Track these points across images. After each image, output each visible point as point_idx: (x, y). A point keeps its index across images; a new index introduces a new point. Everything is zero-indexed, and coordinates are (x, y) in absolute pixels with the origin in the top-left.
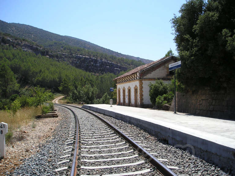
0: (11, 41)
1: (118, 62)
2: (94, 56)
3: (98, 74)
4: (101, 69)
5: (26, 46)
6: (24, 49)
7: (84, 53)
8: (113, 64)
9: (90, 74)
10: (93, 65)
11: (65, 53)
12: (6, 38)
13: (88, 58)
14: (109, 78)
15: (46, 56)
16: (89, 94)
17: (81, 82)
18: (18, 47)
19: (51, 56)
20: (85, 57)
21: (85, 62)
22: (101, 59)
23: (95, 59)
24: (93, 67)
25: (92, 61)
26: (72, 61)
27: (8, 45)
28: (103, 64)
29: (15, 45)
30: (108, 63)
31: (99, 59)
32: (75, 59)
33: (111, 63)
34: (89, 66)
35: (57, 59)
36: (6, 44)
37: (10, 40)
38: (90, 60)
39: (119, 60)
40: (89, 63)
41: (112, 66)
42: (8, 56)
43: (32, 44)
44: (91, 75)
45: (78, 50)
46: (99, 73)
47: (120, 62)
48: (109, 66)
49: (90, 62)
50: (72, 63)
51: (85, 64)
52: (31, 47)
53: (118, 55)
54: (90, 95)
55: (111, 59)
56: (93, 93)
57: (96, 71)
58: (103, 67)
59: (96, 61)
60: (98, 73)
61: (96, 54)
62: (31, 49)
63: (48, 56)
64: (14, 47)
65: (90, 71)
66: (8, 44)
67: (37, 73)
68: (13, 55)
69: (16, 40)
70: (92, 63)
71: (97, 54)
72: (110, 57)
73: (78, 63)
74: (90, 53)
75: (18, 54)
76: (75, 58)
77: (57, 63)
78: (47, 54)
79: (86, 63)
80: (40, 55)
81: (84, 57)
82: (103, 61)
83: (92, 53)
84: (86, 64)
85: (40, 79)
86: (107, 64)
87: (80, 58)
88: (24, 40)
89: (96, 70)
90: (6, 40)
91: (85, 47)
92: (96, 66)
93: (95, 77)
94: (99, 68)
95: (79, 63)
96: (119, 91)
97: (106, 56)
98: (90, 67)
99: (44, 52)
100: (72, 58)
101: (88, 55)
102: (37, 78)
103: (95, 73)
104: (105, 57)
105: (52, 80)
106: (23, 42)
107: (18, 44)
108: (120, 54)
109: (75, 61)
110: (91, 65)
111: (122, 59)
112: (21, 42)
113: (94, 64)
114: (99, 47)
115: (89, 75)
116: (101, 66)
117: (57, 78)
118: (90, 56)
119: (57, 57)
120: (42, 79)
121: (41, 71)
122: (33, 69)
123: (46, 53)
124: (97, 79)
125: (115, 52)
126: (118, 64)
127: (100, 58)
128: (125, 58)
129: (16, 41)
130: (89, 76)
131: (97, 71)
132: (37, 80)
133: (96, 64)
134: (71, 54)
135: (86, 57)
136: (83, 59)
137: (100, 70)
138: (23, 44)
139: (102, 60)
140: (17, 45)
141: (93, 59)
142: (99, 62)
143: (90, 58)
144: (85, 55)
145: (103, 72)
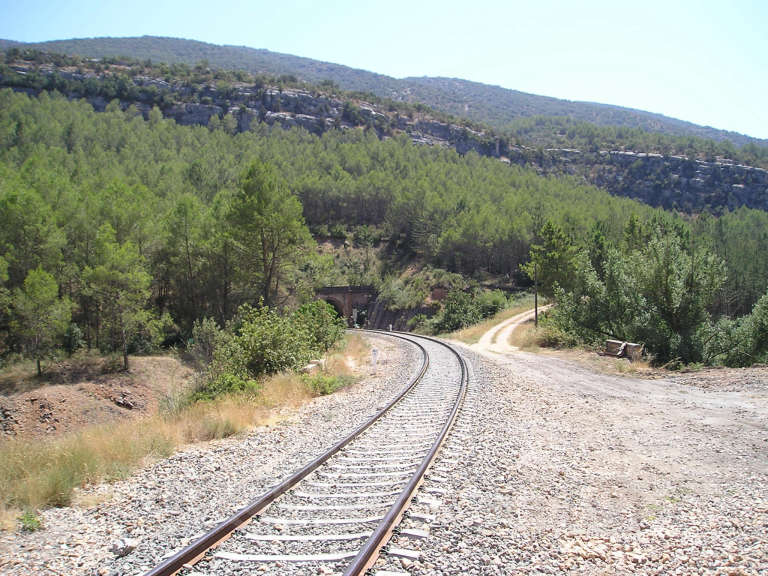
0: (374, 113)
2: (680, 150)
4: (713, 194)
5: (425, 128)
6: (419, 137)
7: (641, 141)
8: (760, 172)
9: (668, 215)
10: (678, 184)
11: (573, 147)
12: (356, 105)
13: (657, 161)
14: (748, 227)
15: (498, 157)
18: (398, 132)
19: (519, 159)
20: (647, 159)
21: (647, 175)
22: (710, 157)
23: (684, 161)
24: (678, 191)
25: (674, 169)
26: (596, 175)
27: (362, 128)
28: (716, 176)
29: (385, 126)
30: (741, 171)
31: (701, 159)
32: (607, 167)
33: (752, 172)
34: (665, 188)
35: (541, 166)
36: (357, 125)
37: (368, 113)
38: (667, 164)
40: (662, 176)
41: (756, 180)
42: (351, 163)
43: (446, 120)
45: (620, 136)
46: (705, 210)
48: (744, 182)
49: (665, 172)
50: (600, 181)
51: (647, 183)
52: (444, 132)
55: (750, 158)
57: (690, 205)
58: (718, 190)
59: (689, 168)
60: (699, 212)
61: (689, 141)
62: (444, 137)
63: (508, 157)
64: (381, 133)
65: (667, 206)
66: (362, 124)
67: (445, 215)
68: (375, 157)
69: (391, 109)
70: (676, 176)
71: (693, 140)
72: (745, 151)
73: (621, 179)
74: (666, 141)
75: (392, 156)
76: (611, 163)
77: (541, 181)
78: (503, 152)
79: (652, 176)
80: (473, 154)
81: (641, 155)
82: (717, 167)
83: (673, 141)
84: (652, 180)
85: (456, 235)
86: (737, 175)
87: (626, 162)
88: (419, 108)
89: (689, 200)
90: (356, 113)
92: (690, 187)
94: (706, 192)
95: (625, 178)
98: (667, 193)
99: (493, 145)
100: (596, 163)
101: (658, 149)
102: (446, 235)
103: (689, 212)
104: (727, 149)
105: (505, 238)
106: (415, 114)
107: (399, 124)
109: (610, 172)
110: (670, 184)
112: (410, 116)
113: (684, 180)
116: (710, 185)
117: (524, 231)
118: (667, 149)
119: (540, 159)
120: (464, 234)
121: (462, 206)
122: (432, 200)
123: (497, 148)
127: (707, 154)
129: (391, 115)
131: (694, 206)
132: (447, 241)
133: (692, 177)
134: (592, 151)
135: (650, 154)
136: (640, 162)
137: (708, 201)
138: (416, 120)
139: (714, 160)
140: (393, 125)
141: (678, 160)
142: (704, 172)
143: (666, 158)
144: (647, 149)
145: (718, 209)
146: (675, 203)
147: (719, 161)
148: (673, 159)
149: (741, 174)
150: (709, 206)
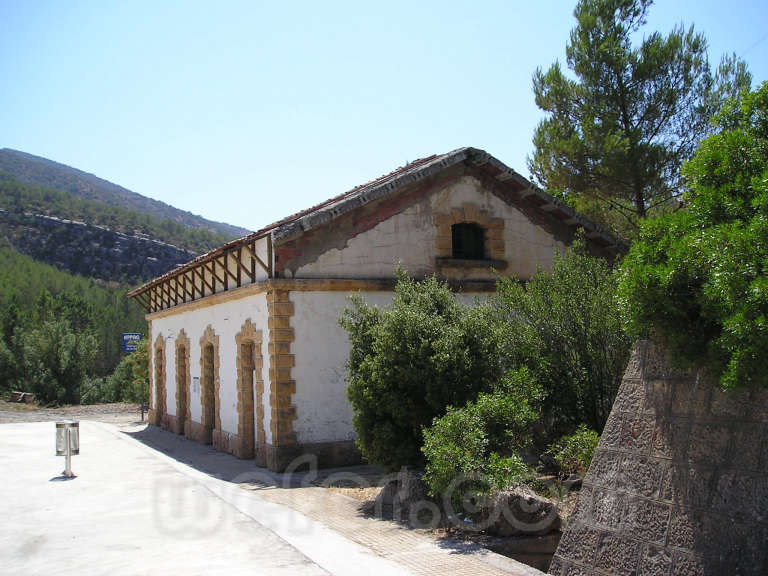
1: (191, 243)
2: (103, 220)
3: (118, 284)
4: (129, 265)
7: (67, 207)
8: (172, 248)
9: (85, 283)
10: (98, 252)
13: (80, 228)
16: (57, 360)
17: (39, 311)
20: (71, 225)
21: (70, 241)
22: (129, 230)
23: (105, 231)
24: (99, 259)
25: (96, 238)
26: (19, 236)
28: (134, 249)
30: (155, 246)
31: (121, 231)
32: (31, 229)
33: (165, 247)
34: (86, 255)
38: (90, 232)
39: (193, 237)
40: (84, 243)
41: (167, 255)
44: (90, 287)
45: (47, 198)
46: (122, 278)
47: (197, 244)
48: (158, 256)
49: (87, 240)
50: (22, 243)
51: (70, 249)
53: (189, 222)
54: (62, 361)
55: (165, 234)
56: (74, 354)
57: (108, 273)
58: (135, 261)
59: (109, 239)
60: (117, 280)
61: (113, 214)
65: (86, 273)
70: (97, 245)
71: (116, 213)
72: (163, 227)
73: (44, 242)
74: (91, 210)
76: (35, 225)
79: (74, 243)
81: (65, 221)
82: (135, 240)
83: (98, 210)
84: (75, 247)
86: (151, 249)
87: (50, 226)
89: (108, 268)
91: (75, 191)
92: (108, 256)
93: (101, 294)
94: (123, 262)
95: (48, 242)
96: (160, 352)
97: (148, 222)
98: (88, 260)
100: (20, 224)
101: (83, 217)
103: (106, 279)
104: (146, 223)
108: (198, 218)
109: (34, 234)
110: (90, 251)
111: (204, 236)
113: (104, 249)
114: (127, 192)
115: (80, 286)
116: (127, 255)
118: (91, 218)
124: (109, 302)
125: (183, 212)
126: (189, 251)
127: (127, 227)
128: (213, 231)
130: (80, 290)
131: (112, 274)
133: (112, 246)
134: (16, 212)
135: (75, 222)
136: (64, 228)
137: (124, 269)
139: (133, 234)
141: (99, 230)
142: (123, 243)
143: (89, 227)
144: (72, 216)
145: (133, 278)
146: (94, 269)
147: (138, 235)
148: (95, 229)
149: (155, 249)
150: (125, 275)
